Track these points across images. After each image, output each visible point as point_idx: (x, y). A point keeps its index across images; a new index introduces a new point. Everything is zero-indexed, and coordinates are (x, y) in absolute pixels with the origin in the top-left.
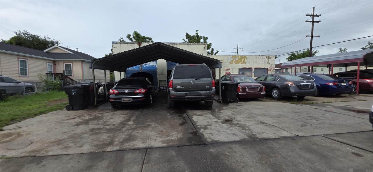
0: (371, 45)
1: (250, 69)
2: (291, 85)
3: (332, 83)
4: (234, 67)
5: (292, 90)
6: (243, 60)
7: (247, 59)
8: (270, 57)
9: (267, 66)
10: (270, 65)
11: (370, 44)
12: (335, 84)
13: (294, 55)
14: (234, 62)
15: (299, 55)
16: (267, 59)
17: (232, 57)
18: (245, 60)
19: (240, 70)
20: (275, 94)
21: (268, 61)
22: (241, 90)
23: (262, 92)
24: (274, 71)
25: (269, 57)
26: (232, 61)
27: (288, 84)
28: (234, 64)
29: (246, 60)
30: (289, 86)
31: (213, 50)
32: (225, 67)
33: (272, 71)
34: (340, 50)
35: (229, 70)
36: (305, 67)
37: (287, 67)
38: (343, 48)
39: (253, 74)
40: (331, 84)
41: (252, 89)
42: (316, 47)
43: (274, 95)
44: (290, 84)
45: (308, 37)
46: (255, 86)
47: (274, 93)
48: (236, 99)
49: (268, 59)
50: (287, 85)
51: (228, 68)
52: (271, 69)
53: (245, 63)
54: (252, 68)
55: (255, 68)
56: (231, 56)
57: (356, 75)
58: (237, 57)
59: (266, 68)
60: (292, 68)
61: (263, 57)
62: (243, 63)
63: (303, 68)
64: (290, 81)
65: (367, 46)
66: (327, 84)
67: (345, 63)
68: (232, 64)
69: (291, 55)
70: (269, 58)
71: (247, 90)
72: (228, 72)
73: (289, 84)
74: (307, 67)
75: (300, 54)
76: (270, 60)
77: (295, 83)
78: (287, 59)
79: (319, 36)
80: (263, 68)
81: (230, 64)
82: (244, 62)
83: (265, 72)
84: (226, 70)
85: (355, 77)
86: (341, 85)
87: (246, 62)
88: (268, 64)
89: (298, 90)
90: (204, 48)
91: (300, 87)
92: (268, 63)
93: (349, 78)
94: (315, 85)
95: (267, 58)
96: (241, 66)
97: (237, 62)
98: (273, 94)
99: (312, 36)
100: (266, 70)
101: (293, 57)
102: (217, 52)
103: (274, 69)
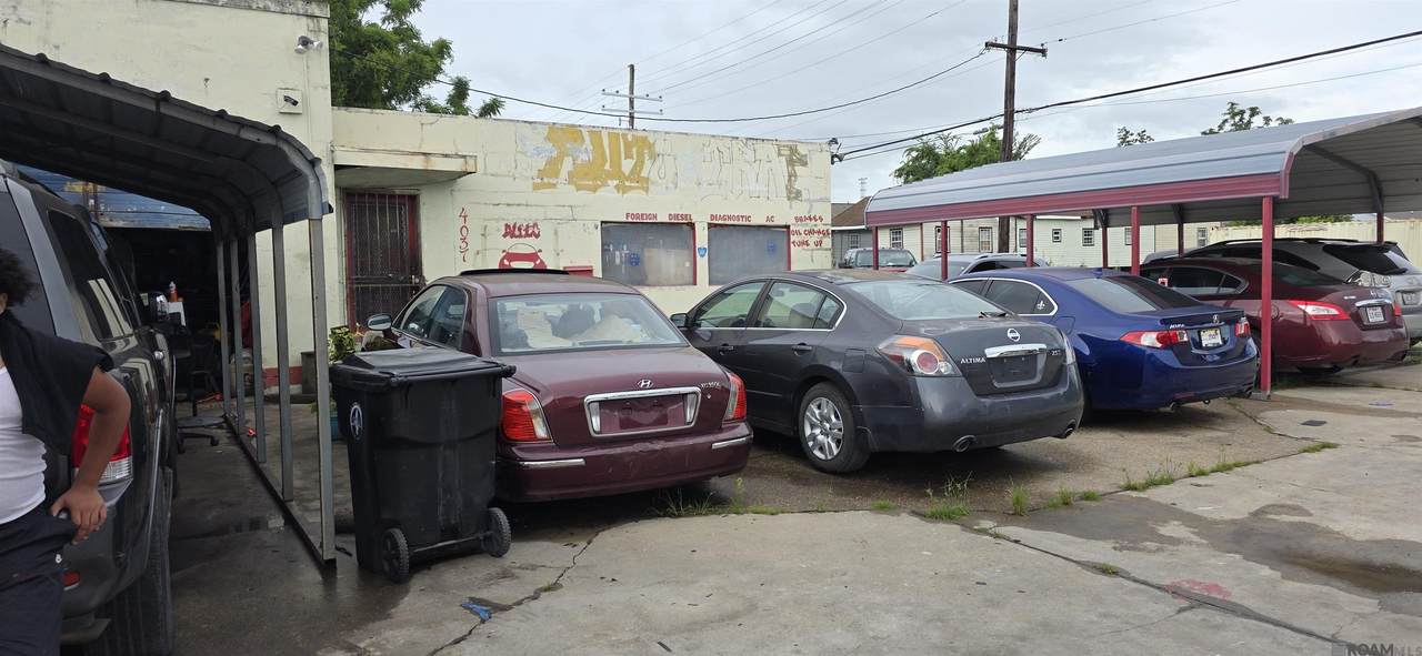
0: (1237, 118)
1: (680, 229)
2: (924, 359)
3: (1154, 335)
4: (567, 212)
5: (935, 402)
6: (627, 166)
7: (654, 156)
8: (802, 150)
9: (783, 214)
10: (801, 209)
11: (1234, 115)
12: (1168, 342)
13: (928, 152)
14: (564, 174)
15: (953, 156)
16: (781, 166)
17: (548, 139)
18: (640, 164)
19: (611, 231)
20: (822, 427)
21: (792, 176)
22: (541, 431)
23: (721, 430)
24: (827, 242)
25: (793, 150)
26: (552, 167)
27: (906, 355)
28: (566, 193)
29: (648, 163)
30: (910, 368)
31: (461, 89)
32: (502, 211)
33: (812, 246)
34: (1125, 139)
35: (531, 232)
36: (984, 222)
37: (899, 221)
38: (1135, 129)
39: (702, 263)
40: (1149, 340)
41: (635, 416)
42: (1031, 111)
43: (814, 437)
44: (918, 353)
45: (994, 51)
46: (659, 382)
47: (813, 426)
48: (489, 521)
49: (791, 162)
50: (900, 359)
51: (520, 217)
52: (811, 232)
53: (644, 184)
54: (692, 225)
55: (711, 226)
56: (545, 131)
57: (1254, 275)
58: (587, 138)
59: (776, 223)
60: (921, 224)
61: (759, 145)
62: (631, 188)
63: (973, 225)
64: (918, 335)
65: (1226, 121)
66: (1128, 338)
67: (1173, 205)
68: (554, 186)
69: (914, 154)
70: (795, 159)
71: (596, 422)
72: (523, 246)
73: (914, 357)
74: (994, 222)
75: (958, 151)
76: (798, 169)
77: (948, 343)
78: (899, 173)
79: (1043, 52)
80: (764, 222)
81: (536, 187)
82: (638, 180)
83: (772, 249)
84: (510, 231)
85: (1245, 285)
86: (1199, 345)
87: (653, 177)
88: (789, 198)
89: (969, 400)
90: (305, 42)
91: (979, 376)
92: (794, 195)
93: (1212, 290)
94: (1070, 358)
95: (783, 159)
96: (620, 205)
97: (589, 177)
98: (808, 431)
99: (1012, 49)
100: (776, 236)
101: (926, 164)
102: (490, 109)
103: (825, 233)
